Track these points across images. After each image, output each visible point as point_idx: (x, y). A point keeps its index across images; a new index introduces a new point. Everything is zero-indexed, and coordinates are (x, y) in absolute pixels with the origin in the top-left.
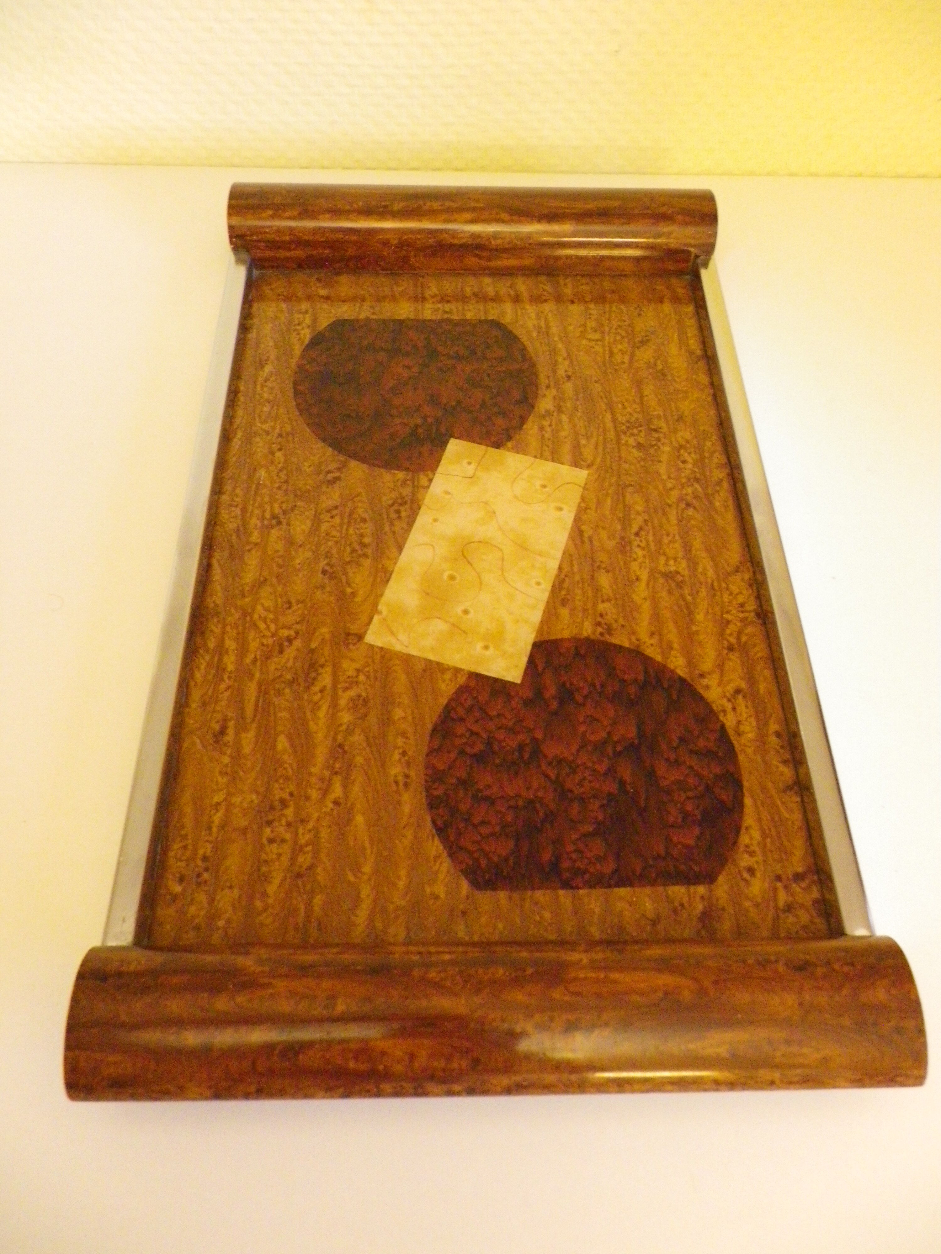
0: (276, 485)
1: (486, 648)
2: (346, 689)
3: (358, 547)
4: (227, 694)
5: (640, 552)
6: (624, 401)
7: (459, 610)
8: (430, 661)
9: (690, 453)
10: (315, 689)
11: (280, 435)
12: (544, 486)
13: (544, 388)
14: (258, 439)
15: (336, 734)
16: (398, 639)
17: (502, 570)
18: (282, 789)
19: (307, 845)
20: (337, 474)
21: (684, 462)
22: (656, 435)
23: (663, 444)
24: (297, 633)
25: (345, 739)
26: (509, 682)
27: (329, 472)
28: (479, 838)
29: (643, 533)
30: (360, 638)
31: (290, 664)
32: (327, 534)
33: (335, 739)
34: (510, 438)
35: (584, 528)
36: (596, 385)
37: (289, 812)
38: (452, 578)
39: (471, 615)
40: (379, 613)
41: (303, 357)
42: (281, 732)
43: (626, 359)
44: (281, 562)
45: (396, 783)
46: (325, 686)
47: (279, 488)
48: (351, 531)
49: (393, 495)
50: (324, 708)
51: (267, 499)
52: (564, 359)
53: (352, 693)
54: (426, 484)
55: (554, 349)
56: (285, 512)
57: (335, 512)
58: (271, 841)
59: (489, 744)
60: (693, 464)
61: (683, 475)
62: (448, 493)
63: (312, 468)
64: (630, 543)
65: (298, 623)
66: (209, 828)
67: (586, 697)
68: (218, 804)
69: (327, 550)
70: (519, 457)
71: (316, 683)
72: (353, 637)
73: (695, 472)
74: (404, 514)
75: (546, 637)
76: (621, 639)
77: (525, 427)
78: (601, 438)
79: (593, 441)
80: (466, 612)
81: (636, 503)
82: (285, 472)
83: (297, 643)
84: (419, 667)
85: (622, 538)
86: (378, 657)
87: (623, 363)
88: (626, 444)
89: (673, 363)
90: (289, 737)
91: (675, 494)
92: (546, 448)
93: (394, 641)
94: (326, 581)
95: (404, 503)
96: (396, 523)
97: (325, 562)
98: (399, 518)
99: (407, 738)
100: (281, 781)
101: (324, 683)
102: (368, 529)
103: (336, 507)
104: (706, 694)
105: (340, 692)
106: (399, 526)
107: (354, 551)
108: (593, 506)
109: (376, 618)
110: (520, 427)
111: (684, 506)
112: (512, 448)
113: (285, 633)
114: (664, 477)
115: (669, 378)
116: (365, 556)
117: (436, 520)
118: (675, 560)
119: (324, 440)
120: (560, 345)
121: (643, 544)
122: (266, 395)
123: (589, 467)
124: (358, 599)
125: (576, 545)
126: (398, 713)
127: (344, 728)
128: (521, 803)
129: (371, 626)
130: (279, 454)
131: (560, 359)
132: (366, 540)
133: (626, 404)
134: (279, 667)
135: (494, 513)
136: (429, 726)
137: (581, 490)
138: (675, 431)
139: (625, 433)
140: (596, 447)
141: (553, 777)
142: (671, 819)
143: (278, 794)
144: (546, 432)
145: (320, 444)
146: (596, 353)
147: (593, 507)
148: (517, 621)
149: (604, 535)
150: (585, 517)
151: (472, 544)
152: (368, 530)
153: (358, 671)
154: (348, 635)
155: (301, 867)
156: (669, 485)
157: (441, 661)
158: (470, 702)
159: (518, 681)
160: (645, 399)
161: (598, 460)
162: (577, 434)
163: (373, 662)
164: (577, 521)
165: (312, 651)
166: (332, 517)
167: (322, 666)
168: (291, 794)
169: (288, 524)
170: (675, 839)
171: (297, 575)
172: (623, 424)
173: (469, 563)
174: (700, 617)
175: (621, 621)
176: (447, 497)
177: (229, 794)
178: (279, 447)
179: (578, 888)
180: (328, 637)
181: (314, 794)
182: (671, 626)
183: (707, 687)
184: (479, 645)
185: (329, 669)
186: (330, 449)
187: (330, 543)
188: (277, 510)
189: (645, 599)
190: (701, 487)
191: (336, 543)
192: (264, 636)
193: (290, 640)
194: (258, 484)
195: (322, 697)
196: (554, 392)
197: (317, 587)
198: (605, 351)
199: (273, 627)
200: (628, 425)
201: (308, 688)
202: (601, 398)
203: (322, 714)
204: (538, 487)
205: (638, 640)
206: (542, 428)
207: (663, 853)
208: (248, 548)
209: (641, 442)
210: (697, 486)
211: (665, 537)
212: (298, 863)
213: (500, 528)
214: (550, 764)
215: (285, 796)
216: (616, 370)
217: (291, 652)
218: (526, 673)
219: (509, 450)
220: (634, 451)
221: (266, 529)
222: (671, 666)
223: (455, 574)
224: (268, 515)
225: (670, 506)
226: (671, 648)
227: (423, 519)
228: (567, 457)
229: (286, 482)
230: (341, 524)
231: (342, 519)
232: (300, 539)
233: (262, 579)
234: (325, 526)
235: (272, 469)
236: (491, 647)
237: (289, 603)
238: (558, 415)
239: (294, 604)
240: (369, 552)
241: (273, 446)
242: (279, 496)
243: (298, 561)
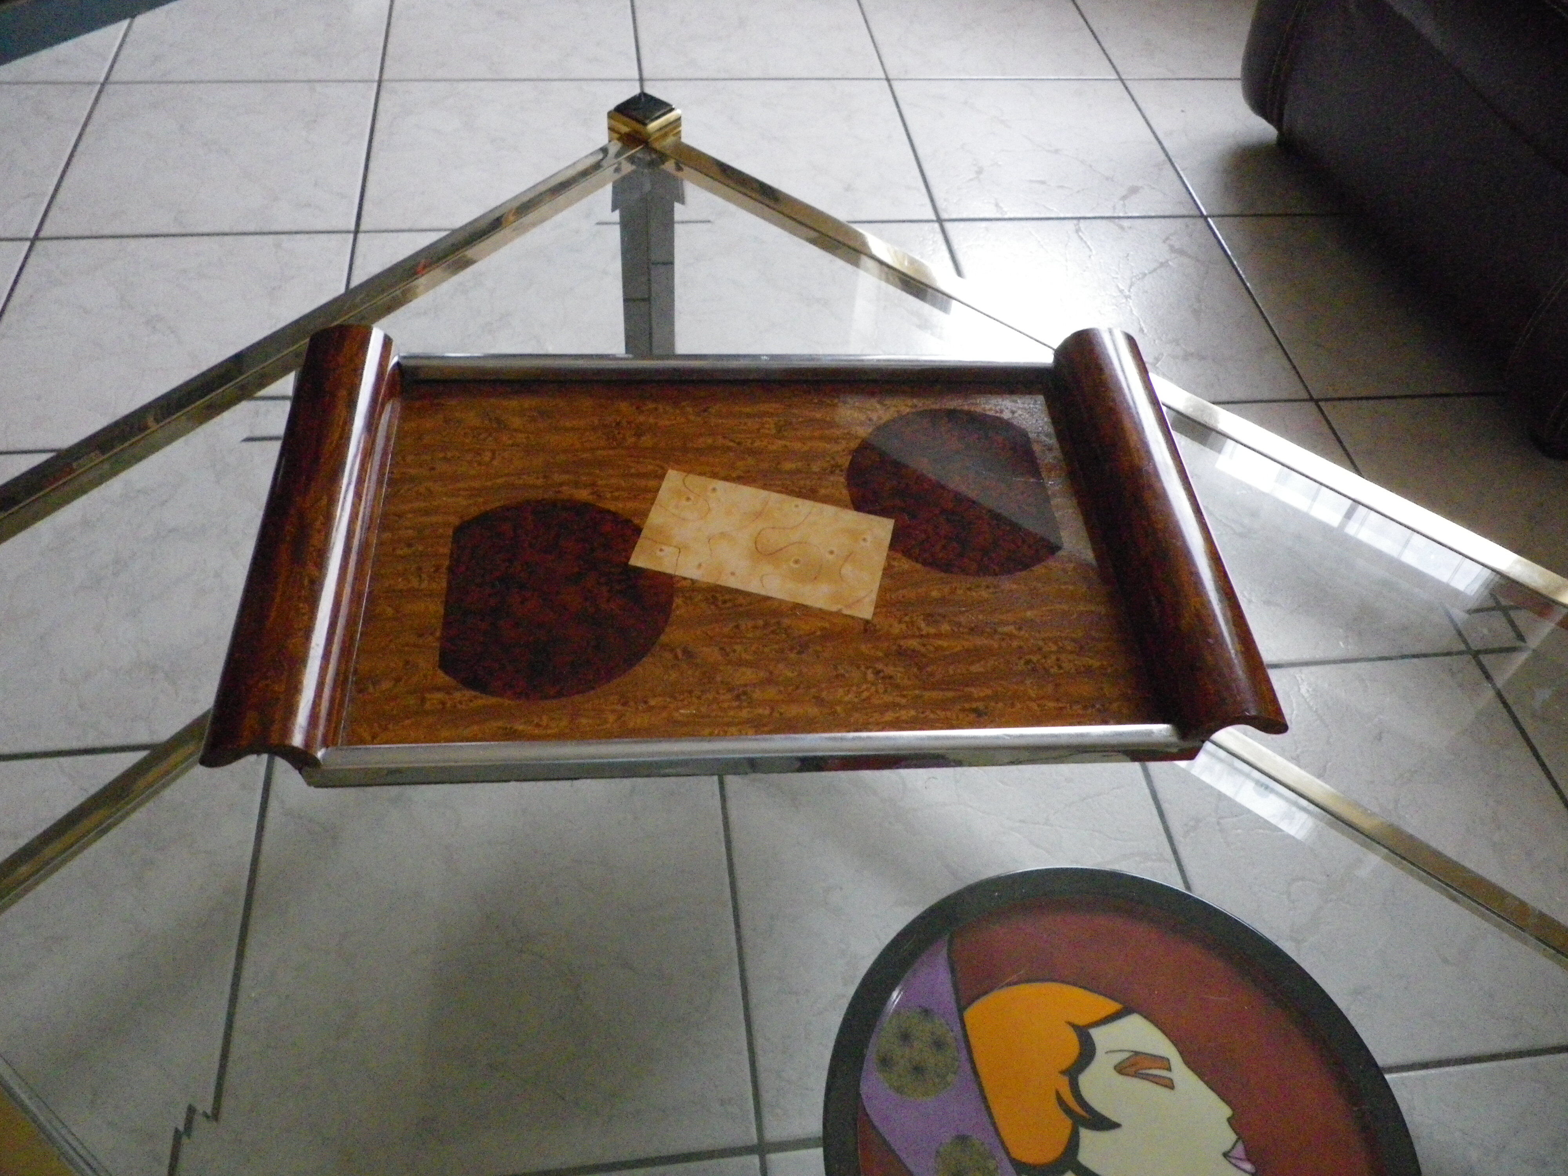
0: (694, 700)
1: (864, 540)
2: (919, 629)
3: (769, 629)
4: (938, 712)
5: (757, 444)
6: (580, 441)
7: (831, 557)
8: (883, 575)
9: (646, 405)
10: (923, 650)
11: (625, 704)
12: (688, 499)
13: (560, 495)
15: (962, 633)
16: (866, 596)
17: (784, 529)
18: (1017, 665)
19: (1058, 645)
20: (679, 651)
22: (624, 424)
23: (635, 420)
24: (869, 667)
25: (964, 627)
26: (894, 526)
27: (676, 657)
29: (737, 440)
30: (867, 622)
31: (901, 670)
33: (966, 634)
34: (628, 521)
35: (734, 475)
36: (557, 458)
37: (1034, 659)
38: (796, 562)
39: (835, 549)
40: (840, 610)
41: (501, 695)
42: (968, 670)
43: (522, 435)
44: (791, 688)
45: (995, 593)
46: (919, 643)
47: (699, 698)
48: (750, 635)
49: (703, 605)
50: (940, 642)
51: (714, 707)
52: (520, 479)
53: (922, 625)
54: (689, 581)
55: (505, 485)
56: (730, 690)
57: (728, 650)
58: (1060, 667)
59: (951, 539)
60: (658, 403)
61: (671, 411)
62: (700, 565)
63: (671, 673)
64: (748, 448)
65: (859, 668)
66: (1061, 708)
68: (1039, 706)
69: (774, 653)
70: (653, 515)
71: (917, 650)
72: (868, 627)
73: (667, 404)
74: (727, 598)
75: (849, 503)
76: (845, 461)
77: (613, 510)
78: (629, 459)
79: (632, 465)
80: (832, 552)
81: (704, 442)
82: (677, 695)
83: (880, 666)
84: (890, 582)
85: (744, 453)
86: (885, 609)
87: (527, 438)
88: (635, 443)
89: (530, 405)
90: (972, 663)
91: (693, 418)
92: (641, 496)
93: (867, 600)
94: (810, 650)
95: (714, 597)
96: (737, 602)
97: (789, 653)
98: (731, 600)
99: (956, 588)
100: (1010, 666)
101: (916, 644)
102: (746, 624)
103: (722, 649)
104: (885, 419)
105: (923, 633)
106: (741, 600)
107: (773, 632)
108: (709, 469)
109: (846, 612)
110: (613, 513)
111: (706, 414)
112: (642, 519)
113: (870, 676)
114: (674, 422)
115: (550, 409)
116: (778, 623)
117: (733, 574)
118: (763, 424)
119: (631, 666)
120: (500, 481)
121: (749, 441)
122: (563, 723)
123: (663, 469)
124: (827, 625)
125: (754, 481)
126: (935, 594)
127: (955, 629)
129: (855, 615)
130: (652, 702)
131: (521, 482)
132: (761, 623)
133: (584, 440)
134: (906, 677)
135: (722, 533)
136: (942, 574)
137: (691, 475)
138: (619, 411)
139: (621, 443)
140: (639, 463)
143: (1021, 666)
144: (620, 495)
145: (637, 668)
146: (512, 456)
147: (711, 468)
148: (837, 520)
149: (740, 464)
150: (722, 474)
151: (759, 548)
152: (748, 622)
153: (900, 622)
154: (866, 631)
155: (1075, 647)
156: (684, 420)
157: (882, 567)
158: (916, 550)
159: (893, 521)
160: (578, 427)
161: (655, 462)
162: (623, 475)
163: (890, 612)
164: (726, 479)
165: (887, 655)
166: (734, 651)
167: (900, 646)
168: (1020, 658)
169: (746, 685)
171: (806, 673)
172: (610, 443)
173: (780, 550)
174: (818, 415)
175: (828, 459)
176: (704, 565)
177: (1030, 699)
178: (641, 704)
180: (870, 645)
181: (1015, 644)
182: (828, 432)
183: (880, 418)
184: (863, 544)
186: (644, 659)
187: (766, 651)
188: (728, 697)
189: (804, 444)
190: (685, 401)
191: (765, 646)
192: (877, 691)
193: (877, 672)
195: (930, 645)
196: (566, 488)
197: (818, 657)
198: (509, 450)
199: (864, 687)
200: (611, 440)
201: (924, 656)
202: (575, 455)
203: (945, 644)
204: (690, 503)
205: (844, 451)
206: (616, 499)
208: (777, 716)
209: (632, 433)
211: (740, 428)
212: (1073, 649)
213: (739, 529)
215: (1022, 662)
216: (537, 443)
217: (890, 670)
219: (644, 523)
220: (644, 439)
221: (751, 704)
222: (864, 435)
223: (792, 560)
224: (735, 704)
225: (706, 422)
226: (849, 434)
227: (732, 583)
228: (652, 483)
229: (690, 692)
230: (741, 643)
231: (737, 643)
232: (762, 674)
233: (813, 700)
234: (744, 656)
235: (672, 706)
236: (863, 537)
237: (837, 676)
238: (597, 486)
239: (839, 672)
240: (773, 621)
241: (640, 708)
242: (710, 696)
243: (790, 674)
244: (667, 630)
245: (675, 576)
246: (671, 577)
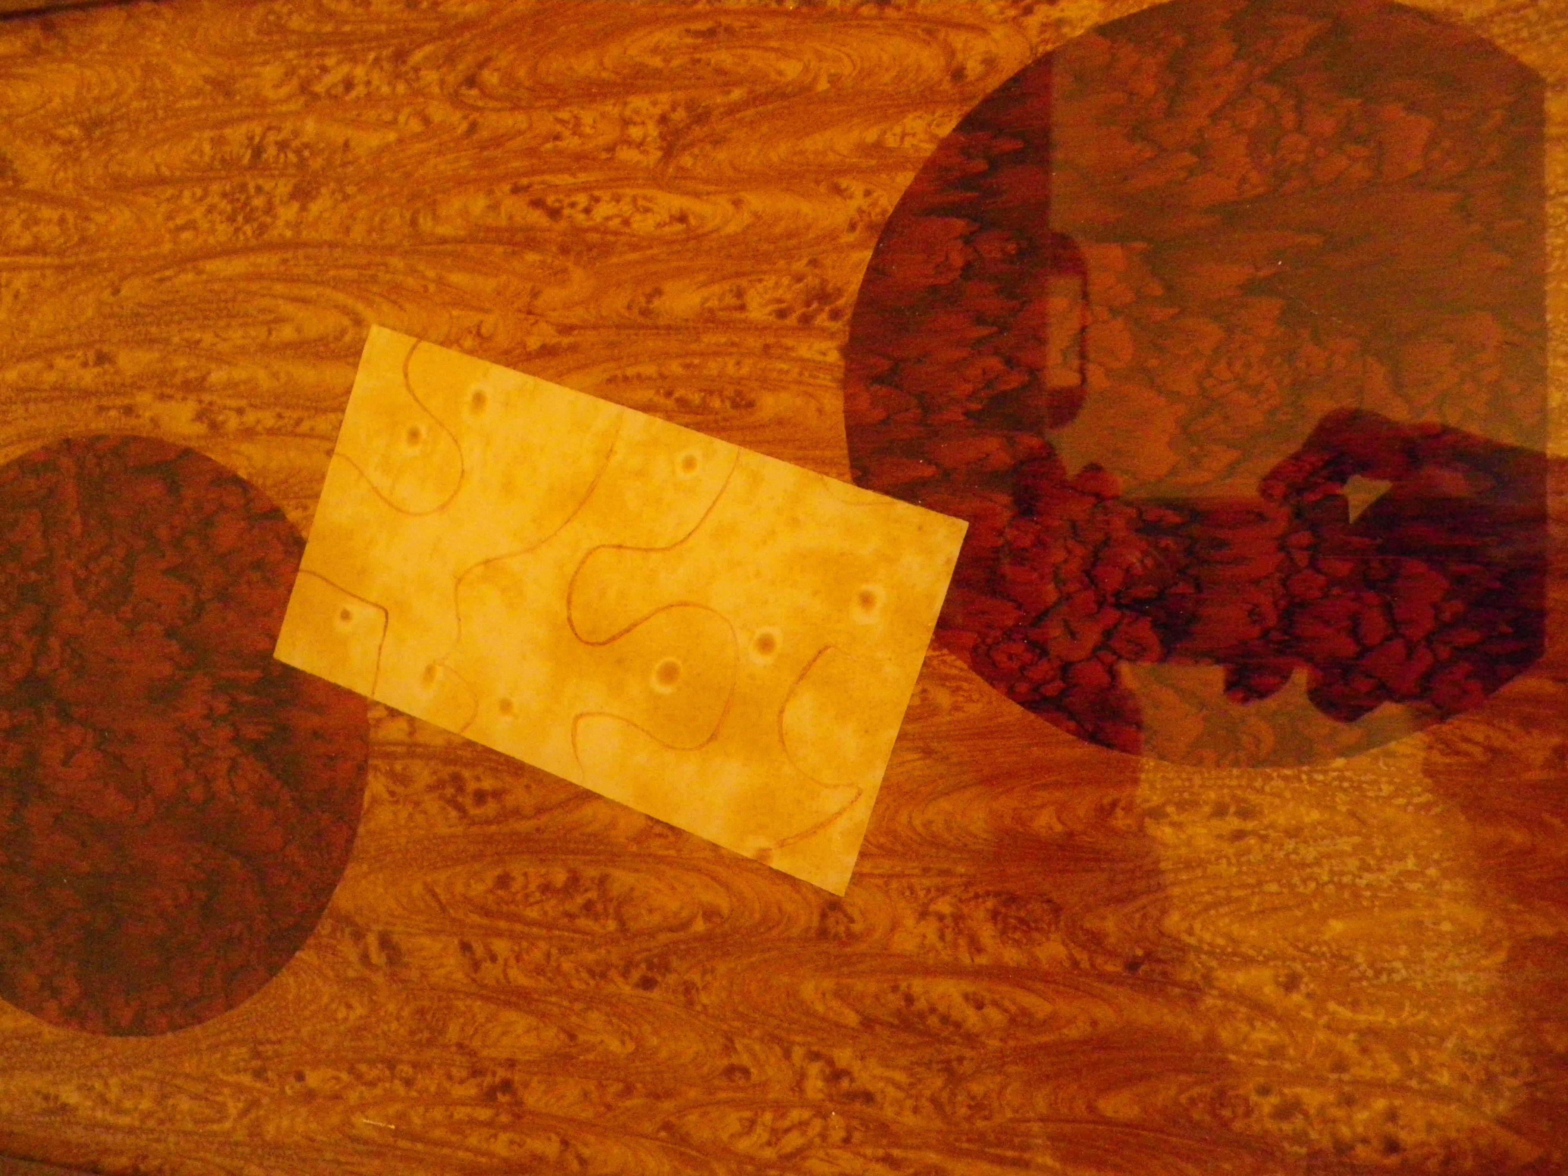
0: (400, 1088)
1: (867, 600)
2: (976, 947)
3: (580, 900)
5: (603, 210)
6: (171, 225)
7: (760, 661)
8: (902, 737)
9: (324, 69)
10: (972, 1019)
11: (258, 1074)
12: (414, 435)
13: (133, 422)
14: (270, 1131)
15: (1102, 976)
16: (840, 813)
17: (648, 550)
18: (1249, 1113)
19: (1404, 1060)
20: (372, 940)
21: (349, 85)
22: (271, 151)
23: (296, 134)
24: (815, 1056)
25: (1112, 954)
27: (365, 958)
28: (1397, 645)
29: (550, 200)
30: (832, 904)
31: (900, 1077)
32: (539, 971)
33: (1111, 979)
34: (275, 513)
35: (533, 343)
36: (125, 292)
37: (1313, 1098)
38: (669, 674)
39: (777, 634)
40: (764, 854)
41: (37, 1011)
42: (1091, 1108)
43: (46, 212)
44: (616, 1087)
45: (1239, 835)
46: (966, 997)
47: (408, 1083)
48: (533, 913)
49: (432, 804)
50: (1029, 1000)
51: (438, 1113)
52: (51, 367)
53: (987, 934)
54: (403, 725)
55: (20, 391)
56: (476, 1072)
57: (479, 950)
59: (1137, 606)
60: (354, 60)
61: (385, 90)
62: (430, 671)
63: (354, 1002)
64: (578, 231)
65: (787, 1055)
67: (1010, 362)
69: (584, 975)
70: (329, 493)
71: (955, 1015)
72: (831, 921)
73: (377, 60)
74: (487, 784)
75: (841, 452)
76: (852, 272)
77: (242, 474)
78: (279, 288)
79: (287, 308)
80: (766, 644)
81: (465, 212)
82: (363, 1068)
83: (844, 1056)
84: (916, 764)
85: (565, 250)
86: (886, 865)
87: (62, 220)
88: (296, 226)
89: (63, 97)
90: (1108, 1087)
91: (438, 112)
92: (305, 427)
93: (843, 822)
94: (672, 979)
95: (457, 780)
96: (510, 801)
97: (619, 980)
98: (497, 794)
99: (1114, 804)
100: (1226, 1113)
101: (958, 999)
103: (466, 947)
104: (1009, 68)
105: (982, 960)
106: (520, 795)
107: (588, 909)
108: (471, 319)
109: (780, 863)
110: (244, 485)
111: (474, 92)
112: (305, 508)
113: (815, 1086)
114: (392, 136)
115: (106, 109)
116: (602, 882)
117: (506, 706)
118: (626, 122)
119: (273, 970)
120: (10, 375)
121: (582, 200)
122: (145, 1105)
123: (359, 322)
124: (723, 903)
125: (581, 367)
126: (1045, 823)
127: (1083, 957)
128: (1305, 537)
129: (802, 876)
130: (314, 1079)
131: (51, 378)
132: (560, 877)
133: (180, 221)
134: (910, 1103)
135: (487, 562)
136: (1085, 750)
137: (425, 345)
138: (260, 102)
139: (263, 228)
140: (304, 301)
141: (1233, 455)
142: (1360, 171)
143: (1261, 1122)
144: (258, 422)
145: (286, 979)
146: (34, 286)
147: (477, 317)
148: (795, 522)
149: (553, 295)
150: (502, 340)
151: (576, 621)
152: (531, 871)
153: (923, 914)
154: (823, 933)
155: (1464, 1078)
156: (416, 126)
157: (901, 710)
158: (1018, 648)
159: (964, 525)
160: (165, 171)
161: (340, 297)
162: (264, 348)
163: (901, 875)
164: (512, 358)
165: (868, 1023)
166: (493, 958)
167: (909, 999)
168: (1264, 1091)
169: (511, 1064)
170: (1414, 166)
171: (656, 1050)
172: (237, 230)
173: (628, 631)
174: (792, 70)
175: (800, 265)
176: (439, 673)
178: (292, 1079)
179: (1543, 411)
180: (828, 984)
182: (815, 143)
183: (990, 62)
184: (858, 615)
185: (918, 985)
186: (300, 954)
187: (567, 966)
188: (470, 1090)
189: (737, 203)
190: (419, 46)
191: (564, 950)
192: (823, 1136)
193: (836, 1075)
194: (396, 1134)
195: (995, 1003)
196: (143, 398)
197: (691, 1003)
198: (29, 267)
199: (795, 1115)
200: (240, 218)
201: (971, 1039)
202: (161, 280)
203: (1040, 1007)
204: (416, 450)
205: (852, 227)
206: (249, 433)
207: (1448, 197)
208: (575, 1166)
209: (289, 188)
210: (417, 56)
211: (561, 144)
212: (1454, 1085)
213: (531, 549)
214: (1195, 461)
215: (1268, 1105)
216: (83, 240)
217: (869, 1074)
218: (944, 508)
219: (310, 518)
220: (315, 208)
222: (928, 149)
223: (657, 666)
224: (484, 1114)
225: (473, 128)
226: (878, 145)
227: (503, 737)
229: (391, 1065)
230: (512, 935)
231: (500, 934)
232: (552, 1037)
233: (663, 1134)
234: (518, 977)
235: (353, 1097)
236: (865, 587)
237: (730, 1071)
238: (211, 390)
239: (735, 1060)
240: (592, 872)
241: (289, 1092)
242: (430, 1083)
243: (614, 1045)
244: (349, 872)
245: (377, 703)
246: (363, 704)
